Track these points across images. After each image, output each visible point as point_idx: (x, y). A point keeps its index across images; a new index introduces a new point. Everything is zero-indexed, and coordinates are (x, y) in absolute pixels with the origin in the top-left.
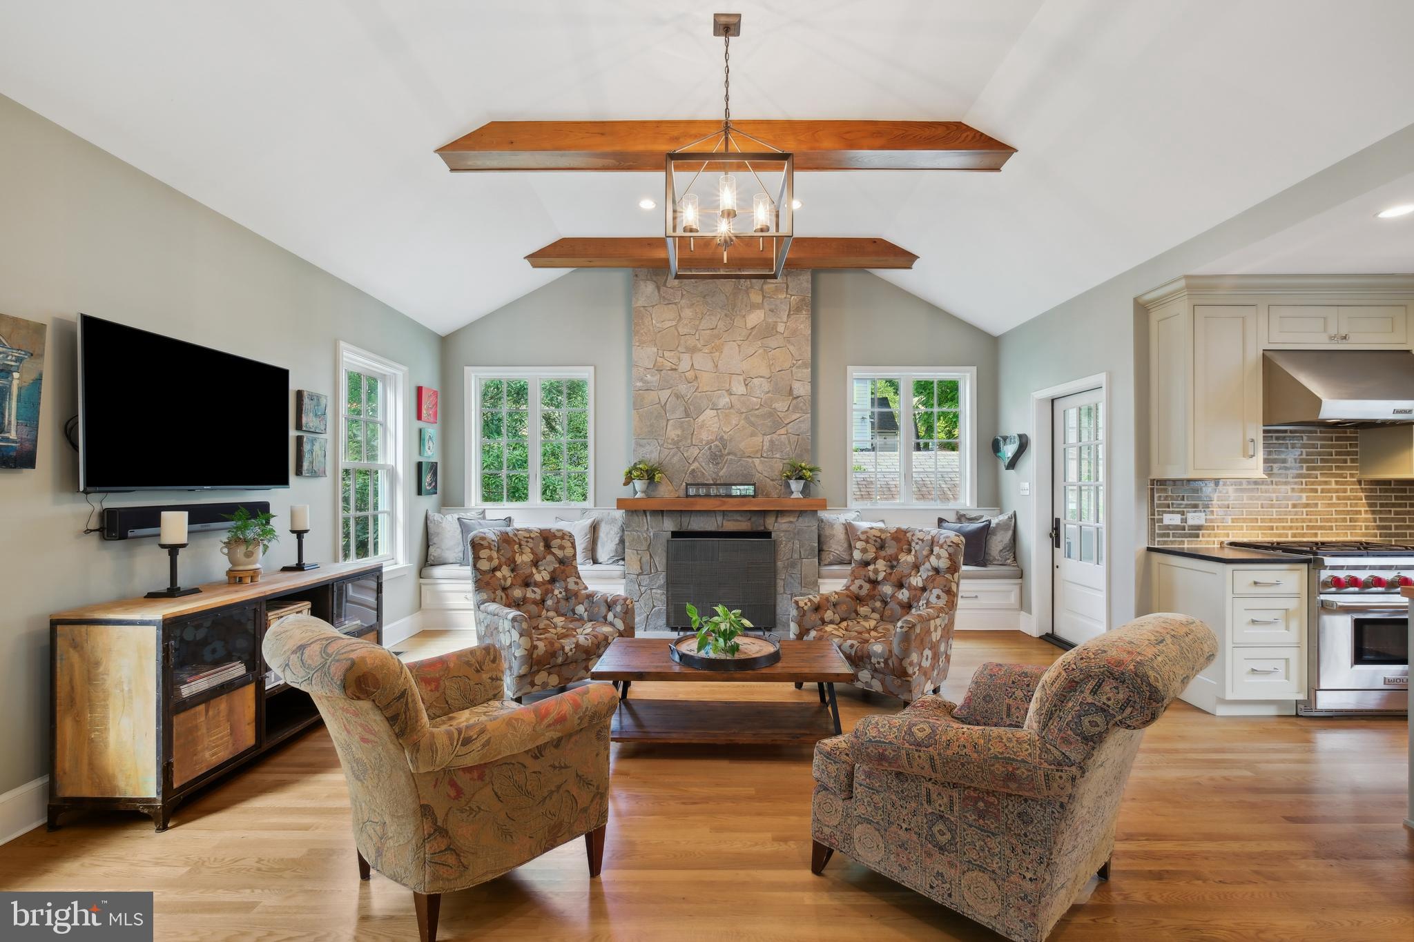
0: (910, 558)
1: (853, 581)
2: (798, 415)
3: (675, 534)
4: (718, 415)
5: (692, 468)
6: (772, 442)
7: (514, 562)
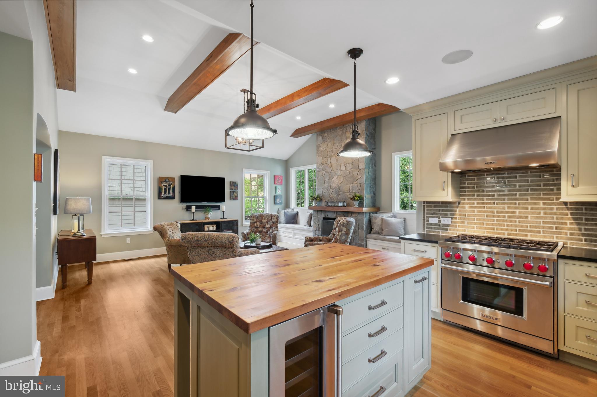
2: (361, 176)
3: (324, 218)
4: (337, 178)
5: (331, 196)
6: (352, 186)
7: (262, 221)
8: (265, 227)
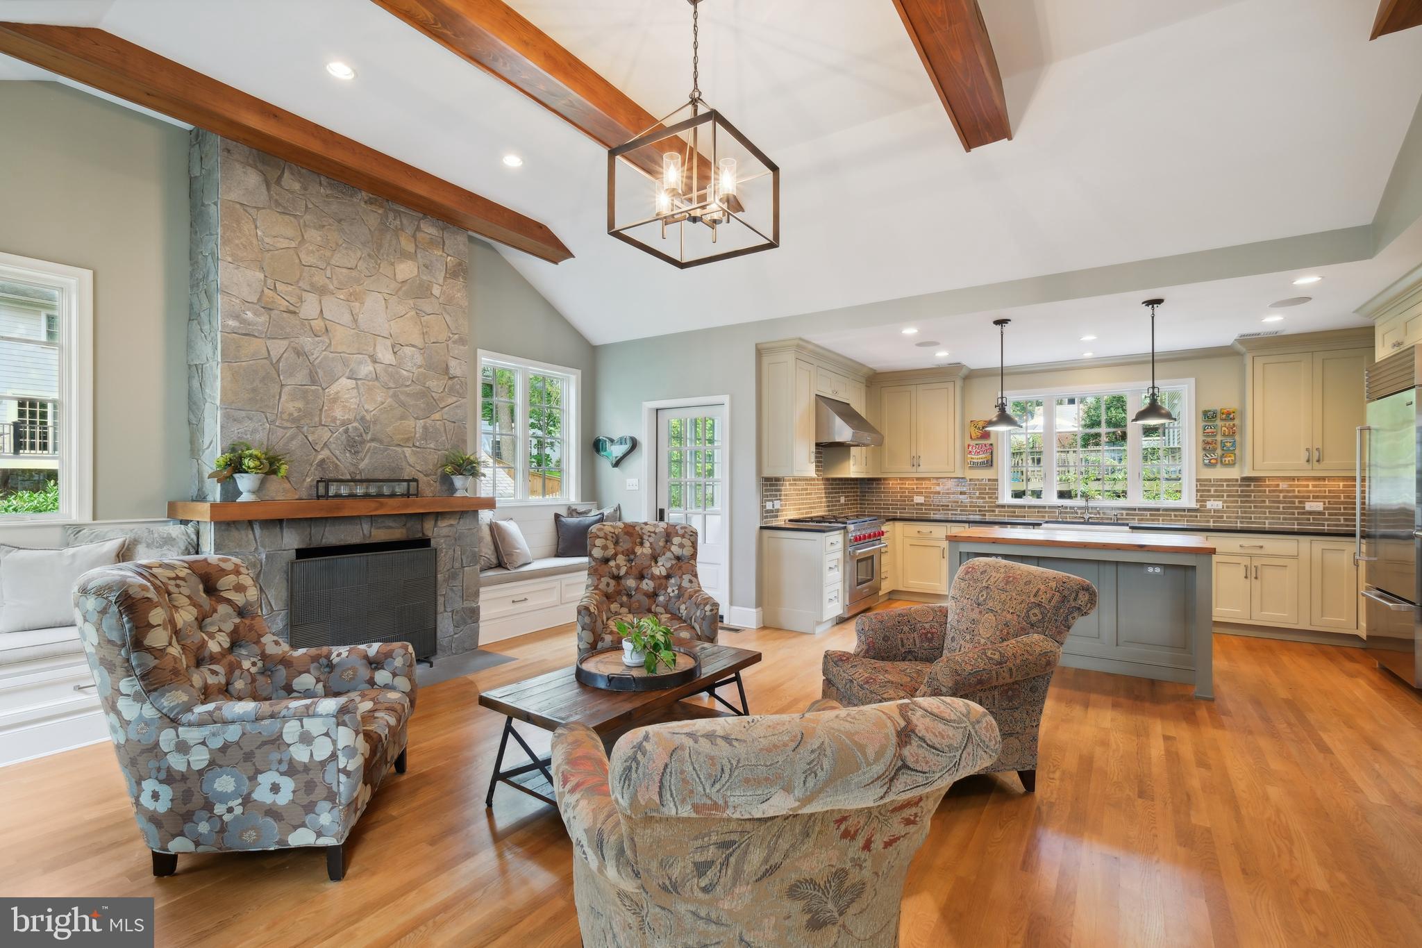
0: (647, 550)
1: (599, 579)
2: (455, 399)
4: (357, 387)
5: (320, 457)
6: (425, 428)
8: (207, 654)
